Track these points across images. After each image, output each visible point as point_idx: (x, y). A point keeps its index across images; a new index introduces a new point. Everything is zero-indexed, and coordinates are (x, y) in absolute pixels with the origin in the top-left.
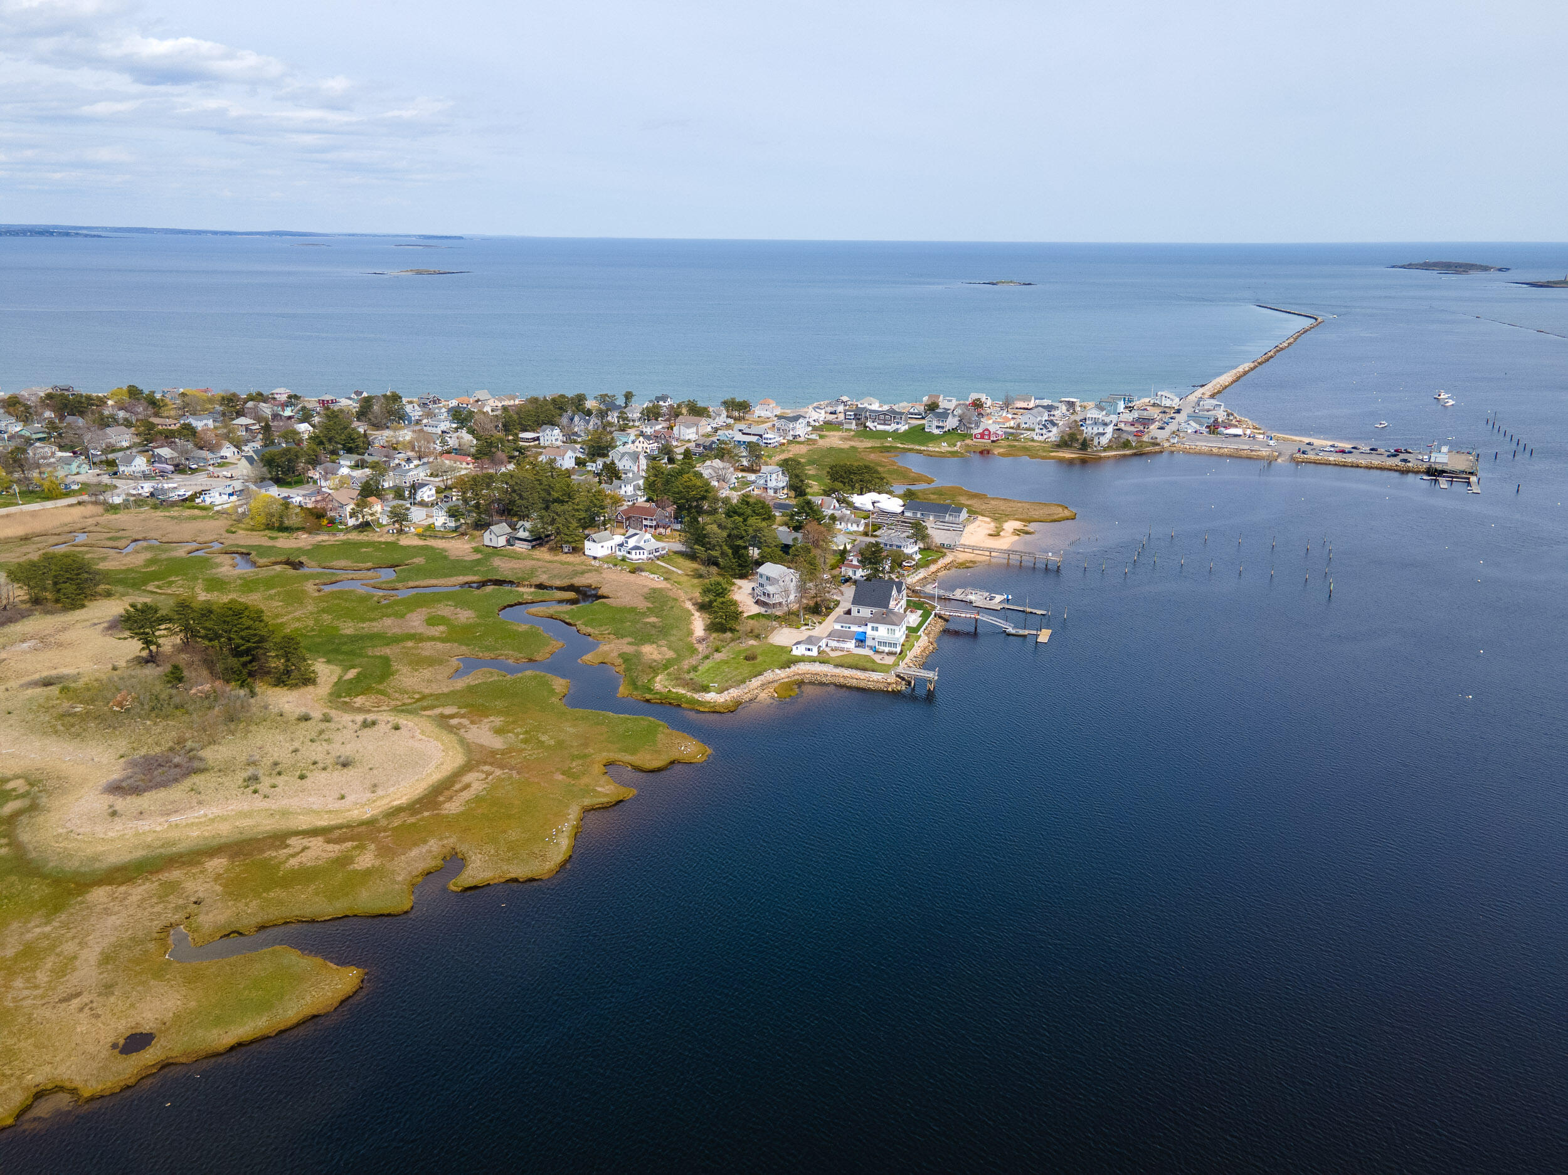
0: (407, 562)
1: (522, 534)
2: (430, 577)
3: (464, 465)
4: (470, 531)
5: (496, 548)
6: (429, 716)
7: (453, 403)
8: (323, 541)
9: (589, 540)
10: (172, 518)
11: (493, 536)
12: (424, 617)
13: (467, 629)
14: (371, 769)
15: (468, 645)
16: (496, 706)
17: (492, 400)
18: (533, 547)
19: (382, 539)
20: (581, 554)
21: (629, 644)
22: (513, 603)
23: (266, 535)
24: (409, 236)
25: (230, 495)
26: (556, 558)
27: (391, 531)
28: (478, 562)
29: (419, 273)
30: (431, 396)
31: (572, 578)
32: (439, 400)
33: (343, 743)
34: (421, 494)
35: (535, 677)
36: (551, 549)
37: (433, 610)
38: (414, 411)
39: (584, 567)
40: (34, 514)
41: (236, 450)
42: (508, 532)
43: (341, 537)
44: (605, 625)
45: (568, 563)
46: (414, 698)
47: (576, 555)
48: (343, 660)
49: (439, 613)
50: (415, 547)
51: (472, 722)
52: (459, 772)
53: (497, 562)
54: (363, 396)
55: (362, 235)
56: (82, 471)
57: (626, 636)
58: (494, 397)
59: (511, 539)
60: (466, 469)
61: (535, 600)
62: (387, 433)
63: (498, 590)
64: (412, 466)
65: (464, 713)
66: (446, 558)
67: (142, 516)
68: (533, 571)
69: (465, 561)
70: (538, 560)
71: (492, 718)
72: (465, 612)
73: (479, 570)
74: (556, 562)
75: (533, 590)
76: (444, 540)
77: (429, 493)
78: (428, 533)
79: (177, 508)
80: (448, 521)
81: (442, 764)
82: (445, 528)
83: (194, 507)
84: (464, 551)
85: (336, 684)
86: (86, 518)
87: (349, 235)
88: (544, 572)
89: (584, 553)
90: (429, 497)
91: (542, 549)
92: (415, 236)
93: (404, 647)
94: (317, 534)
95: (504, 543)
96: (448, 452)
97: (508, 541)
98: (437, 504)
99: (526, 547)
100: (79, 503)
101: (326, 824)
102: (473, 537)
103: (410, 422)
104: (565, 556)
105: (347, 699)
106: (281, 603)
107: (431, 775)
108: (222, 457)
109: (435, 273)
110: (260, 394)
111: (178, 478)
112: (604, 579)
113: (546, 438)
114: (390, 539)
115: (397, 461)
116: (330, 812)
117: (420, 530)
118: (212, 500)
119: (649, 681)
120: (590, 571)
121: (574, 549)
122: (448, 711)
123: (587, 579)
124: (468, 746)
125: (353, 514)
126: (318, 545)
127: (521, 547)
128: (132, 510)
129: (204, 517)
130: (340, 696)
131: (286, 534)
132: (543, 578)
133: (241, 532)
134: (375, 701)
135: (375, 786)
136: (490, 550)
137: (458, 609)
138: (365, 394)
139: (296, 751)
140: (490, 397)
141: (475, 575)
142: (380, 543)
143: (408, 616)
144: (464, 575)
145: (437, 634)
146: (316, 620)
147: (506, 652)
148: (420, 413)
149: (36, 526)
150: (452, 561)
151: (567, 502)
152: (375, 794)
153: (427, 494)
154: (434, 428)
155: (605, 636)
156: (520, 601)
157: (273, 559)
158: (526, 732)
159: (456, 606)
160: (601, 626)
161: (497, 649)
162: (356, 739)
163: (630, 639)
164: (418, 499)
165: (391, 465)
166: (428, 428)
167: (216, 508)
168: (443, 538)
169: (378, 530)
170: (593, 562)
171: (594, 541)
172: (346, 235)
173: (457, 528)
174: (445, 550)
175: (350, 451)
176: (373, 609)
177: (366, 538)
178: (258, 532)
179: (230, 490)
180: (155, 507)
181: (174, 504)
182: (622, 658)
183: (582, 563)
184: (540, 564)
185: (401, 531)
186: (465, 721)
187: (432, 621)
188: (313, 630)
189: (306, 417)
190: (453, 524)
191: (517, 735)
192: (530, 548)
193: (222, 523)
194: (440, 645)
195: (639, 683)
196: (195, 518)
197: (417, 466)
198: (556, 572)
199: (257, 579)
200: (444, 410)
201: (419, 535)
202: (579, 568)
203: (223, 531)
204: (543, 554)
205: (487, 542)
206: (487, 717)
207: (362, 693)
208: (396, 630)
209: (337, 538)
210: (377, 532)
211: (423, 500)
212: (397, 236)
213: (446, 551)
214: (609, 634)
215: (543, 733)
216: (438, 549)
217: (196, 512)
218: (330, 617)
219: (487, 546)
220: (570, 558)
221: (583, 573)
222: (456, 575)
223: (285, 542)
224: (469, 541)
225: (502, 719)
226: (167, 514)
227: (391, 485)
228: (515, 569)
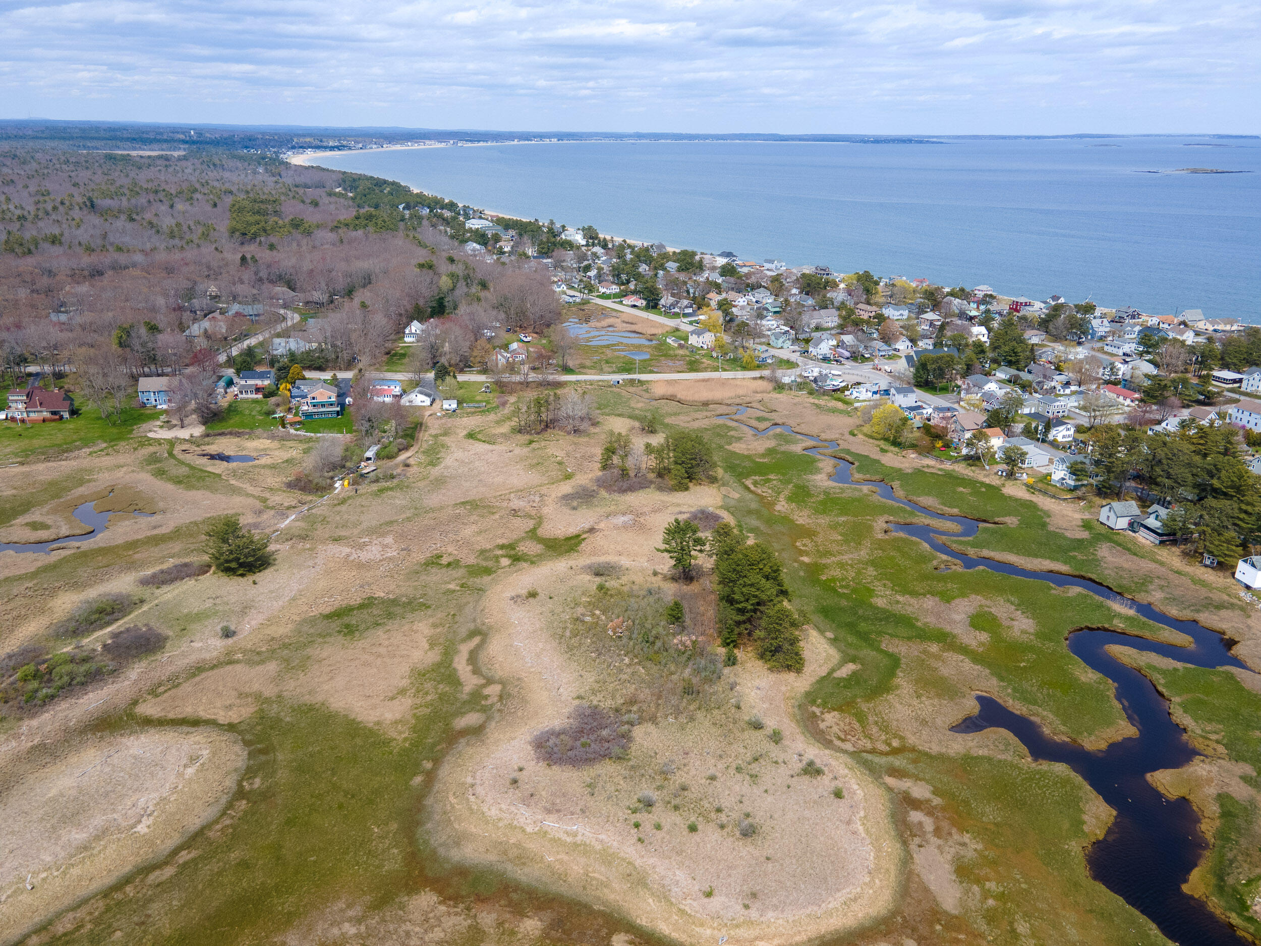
0: (997, 520)
1: (1152, 522)
2: (1010, 550)
3: (1128, 402)
4: (1091, 496)
5: (1112, 529)
6: (890, 789)
7: (1153, 321)
8: (928, 466)
9: (1246, 561)
10: (818, 406)
11: (1112, 515)
12: (971, 610)
13: (1015, 649)
14: (768, 859)
15: (1002, 679)
16: (983, 814)
17: (1203, 322)
18: (1162, 542)
19: (987, 480)
20: (1228, 573)
21: (1245, 779)
22: (1094, 626)
23: (879, 446)
24: (1204, 136)
25: (875, 393)
26: (1189, 569)
27: (1000, 473)
28: (1079, 544)
29: (1195, 171)
30: (1132, 310)
31: (1198, 611)
32: (1138, 314)
33: (766, 791)
34: (1055, 432)
35: (1067, 781)
36: (1185, 554)
37: (988, 603)
38: (1100, 326)
39: (1226, 597)
40: (724, 383)
41: (910, 344)
42: (1134, 513)
43: (948, 466)
44: (1219, 722)
45: (1203, 583)
46: (889, 745)
47: (1221, 574)
48: (850, 645)
49: (993, 610)
50: (1016, 500)
51: (937, 832)
52: (870, 929)
53: (1104, 551)
54: (1059, 301)
55: (1156, 136)
56: (785, 346)
57: (1245, 760)
58: (1206, 319)
59: (1135, 525)
60: (1128, 406)
61: (1127, 632)
62: (1059, 347)
63: (1086, 596)
64: (1068, 391)
65: (935, 808)
66: (1044, 525)
67: (797, 400)
68: (1145, 582)
69: (1065, 538)
70: (1162, 564)
71: (967, 838)
72: (1026, 621)
73: (1074, 558)
74: (1186, 575)
75: (1132, 612)
76: (1053, 500)
77: (1065, 433)
78: (1040, 485)
79: (826, 397)
80: (1067, 477)
81: (855, 900)
82: (1062, 484)
83: (839, 400)
84: (1071, 521)
85: (822, 680)
86: (757, 392)
87: (1144, 136)
88: (1161, 588)
89: (1233, 574)
90: (1064, 437)
91: (1174, 549)
92: (1209, 135)
93: (925, 652)
94: (926, 456)
95: (1125, 526)
96: (1115, 383)
97: (1131, 524)
98: (1070, 448)
99: (1152, 539)
100: (761, 378)
101: (667, 932)
102: (1091, 505)
103: (1092, 338)
104: (1203, 569)
105: (817, 711)
106: (840, 538)
107: (831, 915)
108: (895, 350)
109: (1212, 172)
110: (962, 290)
111: (849, 364)
112: (1249, 627)
113: (1251, 382)
114: (995, 481)
115: (1053, 384)
116: (682, 912)
117: (1031, 481)
118: (858, 395)
119: (1250, 882)
120: (1232, 606)
121: (1219, 563)
122: (920, 791)
123: (1222, 620)
124: (908, 879)
125: (969, 444)
126: (920, 471)
127: (1144, 538)
128: (793, 392)
129: (841, 412)
130: (813, 702)
131: (896, 449)
132: (1155, 597)
133: (860, 436)
134: (846, 728)
135: (754, 895)
136: (1103, 530)
137: (1019, 612)
138: (1062, 300)
139: (713, 778)
140: (1202, 317)
141: (1065, 563)
142: (983, 484)
143: (957, 601)
144: (1052, 559)
145: (973, 644)
146: (859, 573)
147: (1045, 713)
148: (1107, 329)
149: (718, 394)
150: (1049, 533)
151: (1232, 496)
152: (746, 912)
153: (1062, 434)
154: (1116, 349)
155: (1210, 743)
156: (1106, 626)
157: (868, 477)
158: (1001, 897)
159: (1018, 606)
160: (1210, 720)
161: (1035, 703)
162: (785, 789)
163: (1248, 769)
164: (1051, 437)
165: (1045, 387)
166: (1109, 347)
167: (857, 405)
168: (1054, 497)
169: (987, 467)
170: (1242, 594)
171: (1253, 565)
172: (1141, 136)
173: (1076, 488)
174: (1048, 514)
175: (1010, 364)
176: (924, 577)
177: (971, 474)
178: (874, 441)
179: (876, 389)
180: (811, 393)
181: (825, 393)
182: (1222, 806)
183: (1225, 590)
184: (1162, 570)
185: (1011, 475)
186: (929, 824)
187: (980, 621)
188: (847, 587)
189: (985, 321)
190: (1072, 483)
191: (986, 894)
192: (1157, 542)
193: (850, 422)
194: (967, 665)
195: (1230, 880)
196: (834, 411)
197: (1073, 393)
198: (1178, 592)
199: (838, 498)
200: (1137, 328)
201: (1030, 488)
202: (1217, 596)
203: (846, 432)
204: (1172, 557)
205: (1103, 519)
206: (962, 830)
207: (839, 709)
208: (931, 620)
209: (942, 466)
210: (985, 469)
211: (1055, 440)
212: (1192, 136)
213: (1049, 516)
214: (1218, 742)
215: (1025, 914)
216: (1042, 510)
217: (840, 405)
218: (875, 573)
219: (1101, 523)
220: (1211, 576)
221: (1220, 606)
222: (1043, 557)
223: (893, 459)
224: (1082, 510)
225: (980, 847)
226: (816, 401)
227: (1033, 412)
228: (1122, 568)
